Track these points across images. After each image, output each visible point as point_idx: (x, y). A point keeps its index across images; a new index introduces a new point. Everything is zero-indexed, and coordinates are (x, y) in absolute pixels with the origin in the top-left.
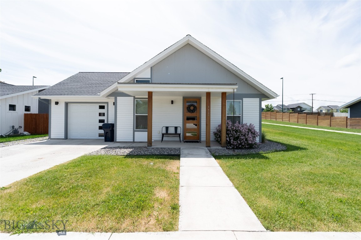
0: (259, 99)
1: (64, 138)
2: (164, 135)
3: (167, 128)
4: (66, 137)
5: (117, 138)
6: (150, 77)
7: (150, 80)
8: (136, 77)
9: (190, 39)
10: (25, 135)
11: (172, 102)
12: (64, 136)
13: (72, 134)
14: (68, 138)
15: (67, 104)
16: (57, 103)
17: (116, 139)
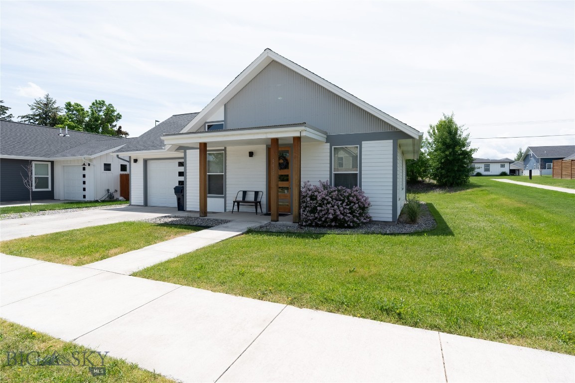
0: (392, 141)
1: (143, 204)
2: (240, 203)
3: (245, 193)
4: (146, 203)
5: (187, 206)
6: (223, 119)
7: (223, 123)
8: (208, 121)
9: (269, 55)
10: (120, 201)
11: (251, 154)
12: (143, 202)
13: (152, 201)
14: (148, 205)
15: (146, 162)
16: (136, 161)
17: (186, 208)
